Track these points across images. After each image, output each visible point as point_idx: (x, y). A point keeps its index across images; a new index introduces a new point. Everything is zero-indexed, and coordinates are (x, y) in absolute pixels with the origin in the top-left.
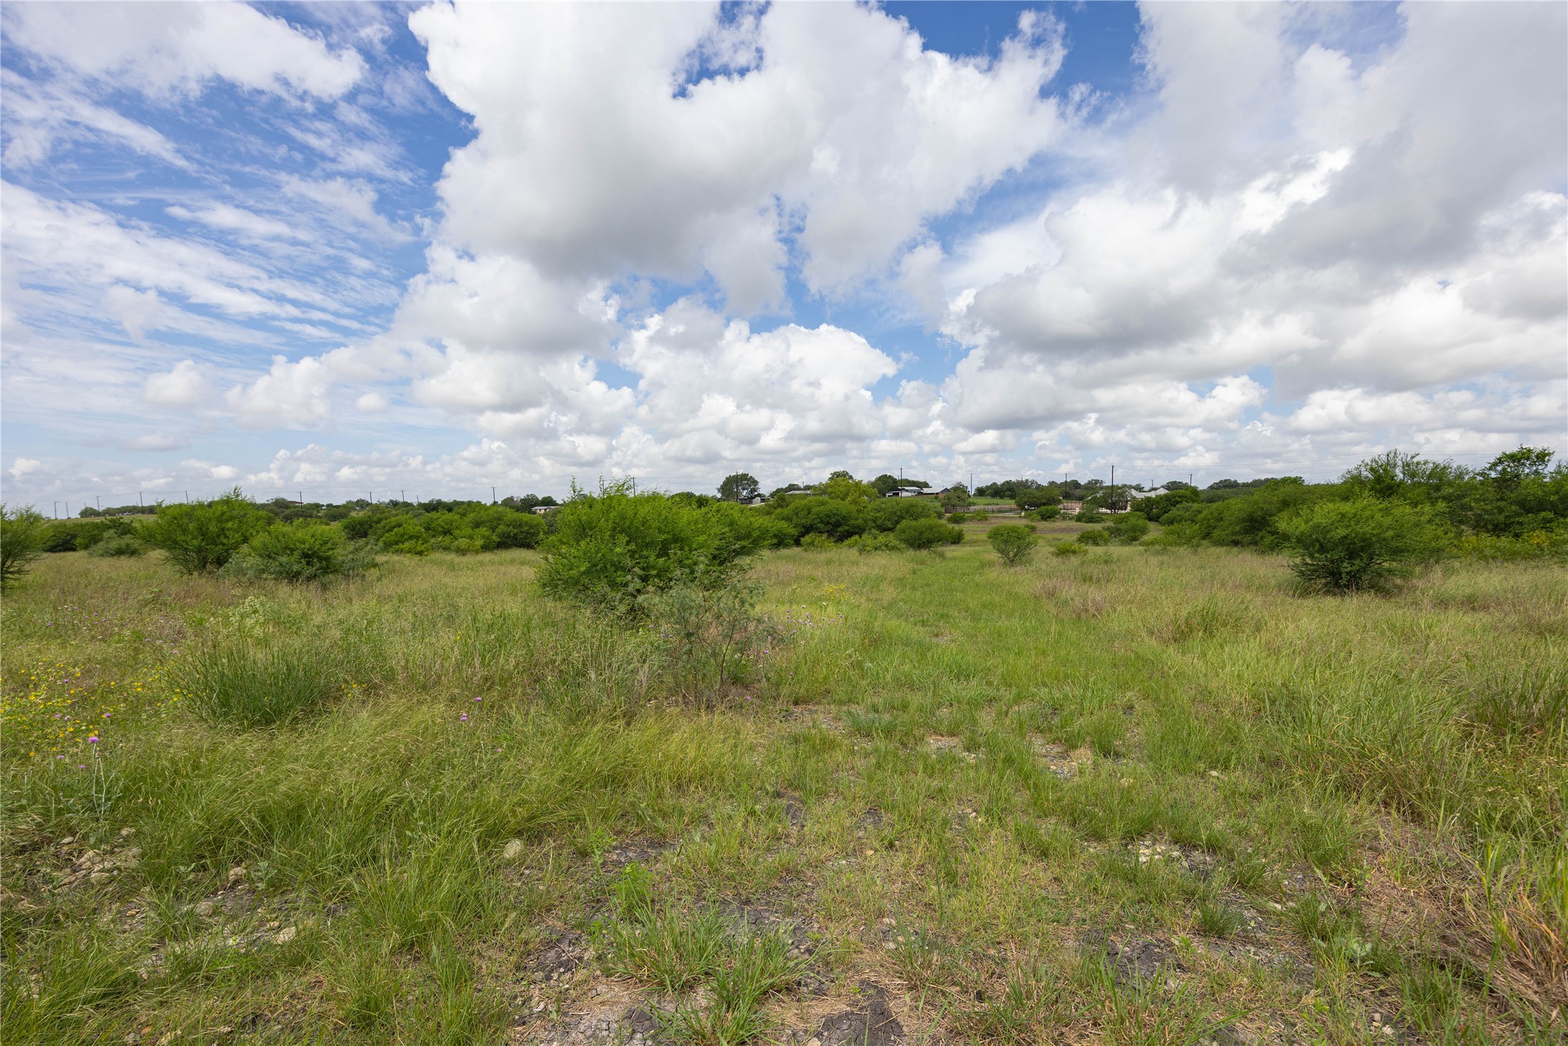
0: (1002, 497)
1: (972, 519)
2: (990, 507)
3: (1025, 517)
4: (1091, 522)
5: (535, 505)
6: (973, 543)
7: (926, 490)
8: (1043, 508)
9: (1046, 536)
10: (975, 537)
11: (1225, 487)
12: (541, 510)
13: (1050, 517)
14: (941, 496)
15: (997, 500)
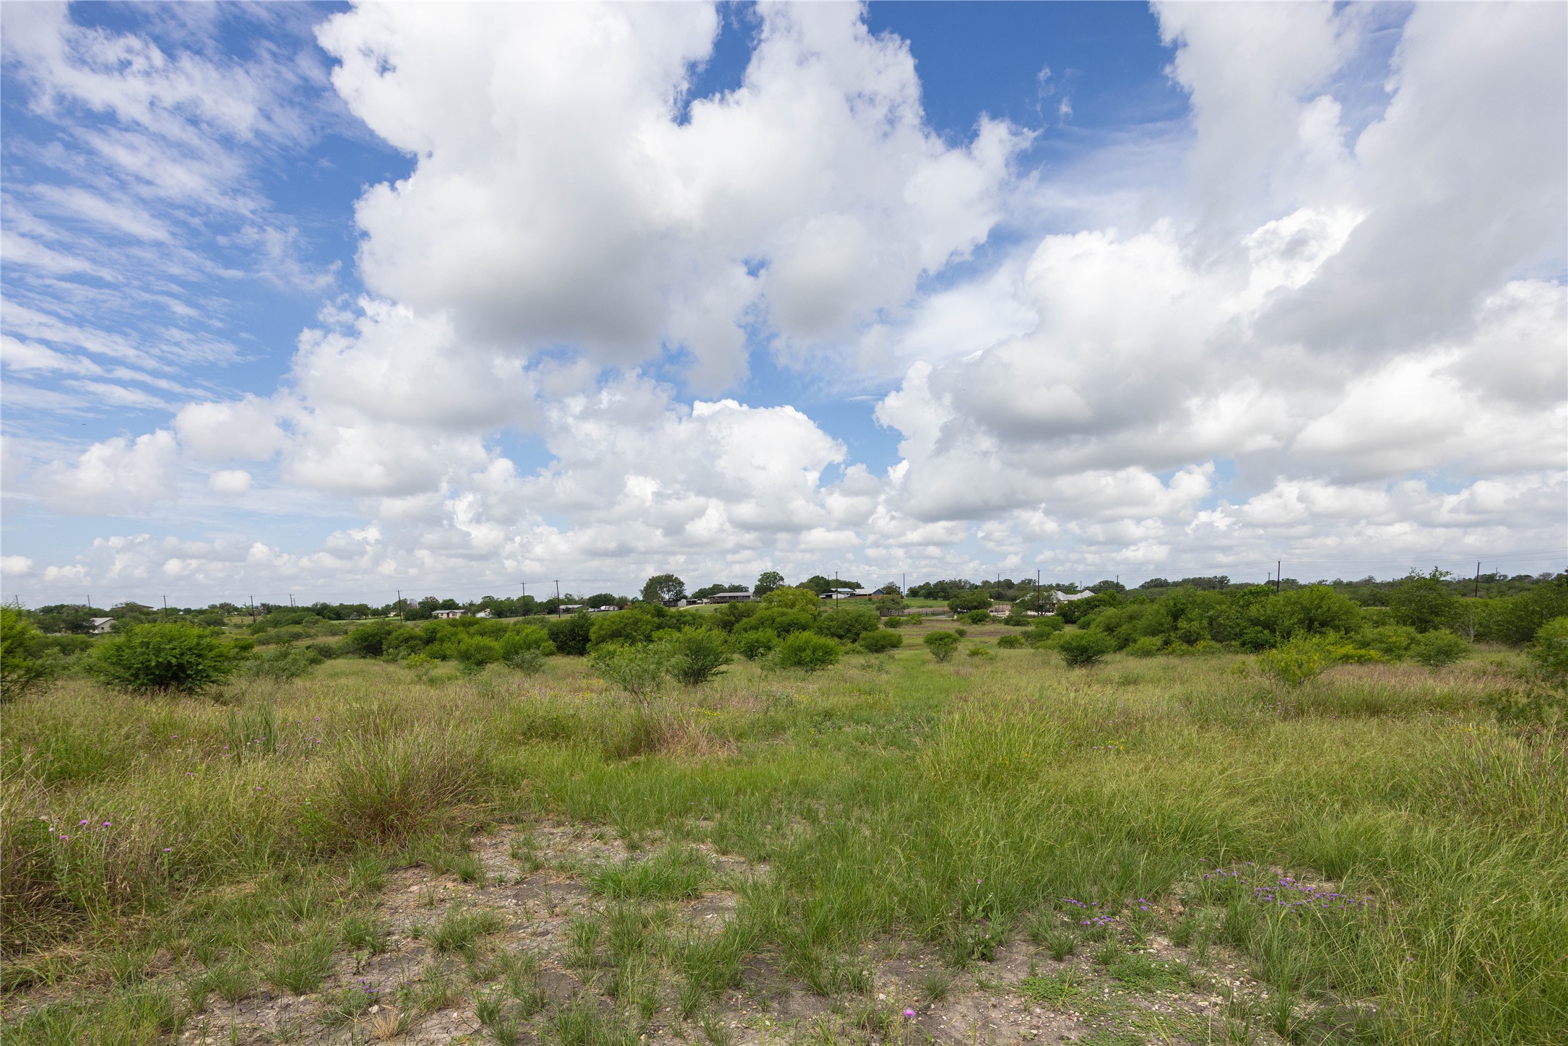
0: (935, 599)
1: (907, 623)
2: (924, 610)
3: (957, 620)
4: (1018, 625)
5: (435, 609)
6: (911, 646)
7: (858, 591)
8: (974, 612)
9: (975, 639)
10: (912, 641)
11: (1156, 586)
12: (443, 615)
13: (980, 621)
14: (874, 598)
15: (930, 602)
